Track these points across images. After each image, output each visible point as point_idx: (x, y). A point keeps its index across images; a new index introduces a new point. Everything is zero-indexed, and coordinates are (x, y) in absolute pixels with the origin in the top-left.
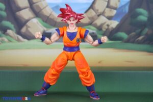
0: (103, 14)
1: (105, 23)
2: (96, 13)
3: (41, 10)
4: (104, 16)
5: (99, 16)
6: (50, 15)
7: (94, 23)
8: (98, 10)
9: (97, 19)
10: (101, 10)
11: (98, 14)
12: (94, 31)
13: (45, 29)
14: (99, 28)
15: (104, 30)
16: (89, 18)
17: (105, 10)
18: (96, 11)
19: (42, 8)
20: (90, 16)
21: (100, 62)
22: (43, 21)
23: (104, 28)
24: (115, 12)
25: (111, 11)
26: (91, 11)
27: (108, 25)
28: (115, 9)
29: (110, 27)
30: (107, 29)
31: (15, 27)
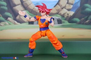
0: (65, 7)
1: (66, 13)
3: (28, 6)
4: (66, 9)
5: (62, 9)
6: (34, 8)
7: (59, 13)
8: (62, 5)
9: (61, 11)
10: (63, 5)
11: (62, 7)
12: (60, 18)
13: (31, 17)
14: (63, 16)
15: (65, 17)
16: (57, 10)
17: (66, 5)
18: (61, 6)
19: (28, 4)
21: (63, 36)
22: (29, 12)
23: (66, 16)
24: (72, 6)
25: (69, 6)
26: (58, 5)
27: (68, 14)
28: (72, 4)
29: (69, 15)
30: (67, 17)
31: (12, 16)
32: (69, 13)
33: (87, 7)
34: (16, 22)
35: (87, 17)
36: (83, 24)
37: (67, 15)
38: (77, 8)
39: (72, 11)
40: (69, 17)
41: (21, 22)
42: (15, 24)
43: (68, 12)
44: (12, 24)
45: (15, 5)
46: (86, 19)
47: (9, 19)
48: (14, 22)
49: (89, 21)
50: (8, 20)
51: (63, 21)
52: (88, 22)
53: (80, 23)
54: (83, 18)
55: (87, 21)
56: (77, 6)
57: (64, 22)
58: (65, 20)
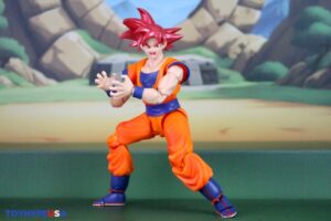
0: (230, 19)
1: (235, 41)
2: (215, 18)
3: (88, 12)
4: (233, 24)
5: (220, 24)
6: (109, 22)
7: (210, 40)
8: (218, 11)
9: (215, 32)
10: (225, 11)
11: (219, 20)
12: (211, 61)
13: (98, 55)
14: (222, 53)
15: (233, 56)
16: (199, 30)
17: (234, 11)
18: (215, 13)
19: (89, 6)
20: (200, 24)
21: (223, 132)
22: (93, 37)
23: (234, 52)
24: (257, 15)
25: (248, 12)
26: (203, 12)
27: (242, 46)
28: (258, 7)
29: (247, 50)
30: (239, 56)
31: (27, 52)
32: (245, 43)
33: (317, 19)
34: (40, 76)
35: (315, 57)
36: (301, 85)
37: (239, 50)
38: (277, 23)
39: (257, 33)
40: (248, 57)
41: (59, 74)
42: (36, 82)
43: (243, 38)
44: (24, 83)
45: (38, 11)
46: (314, 67)
47: (14, 62)
48: (34, 76)
49: (325, 74)
50: (11, 69)
51: (223, 71)
52: (321, 77)
53: (288, 82)
54: (302, 60)
55: (317, 75)
56: (278, 13)
57: (226, 78)
58: (232, 68)
